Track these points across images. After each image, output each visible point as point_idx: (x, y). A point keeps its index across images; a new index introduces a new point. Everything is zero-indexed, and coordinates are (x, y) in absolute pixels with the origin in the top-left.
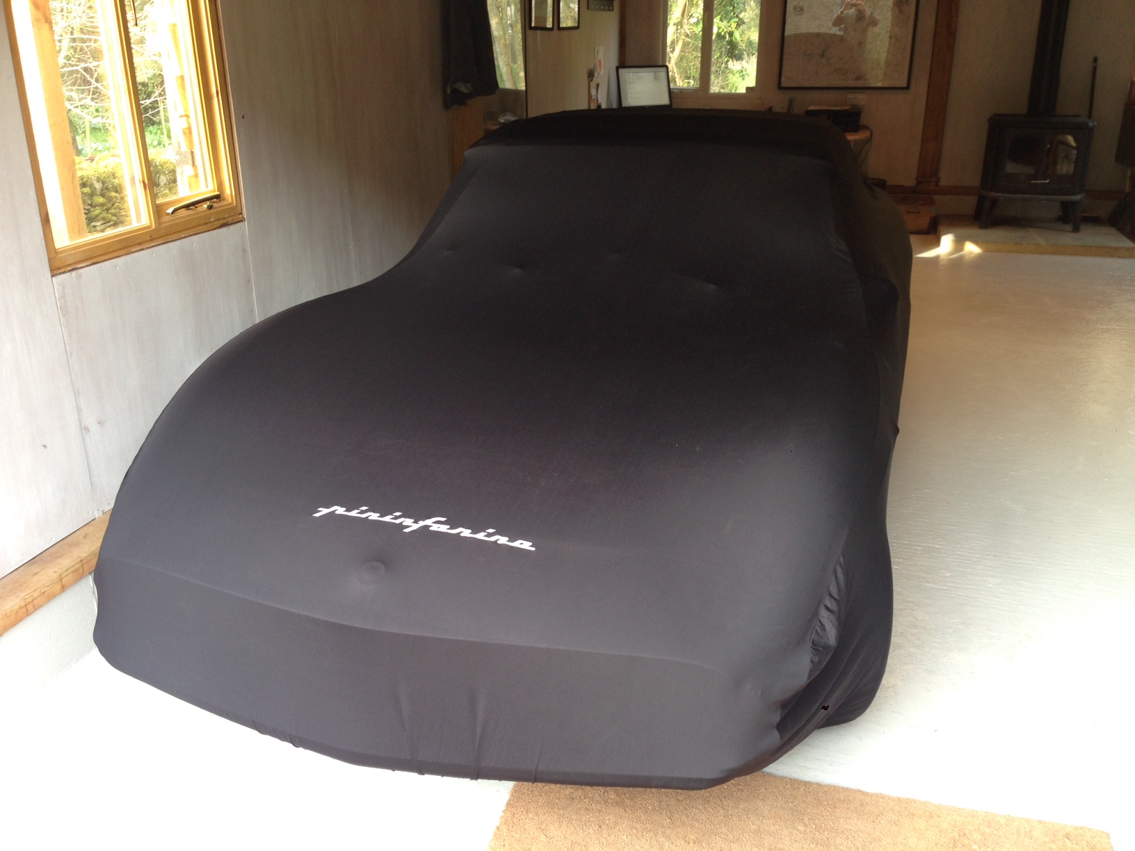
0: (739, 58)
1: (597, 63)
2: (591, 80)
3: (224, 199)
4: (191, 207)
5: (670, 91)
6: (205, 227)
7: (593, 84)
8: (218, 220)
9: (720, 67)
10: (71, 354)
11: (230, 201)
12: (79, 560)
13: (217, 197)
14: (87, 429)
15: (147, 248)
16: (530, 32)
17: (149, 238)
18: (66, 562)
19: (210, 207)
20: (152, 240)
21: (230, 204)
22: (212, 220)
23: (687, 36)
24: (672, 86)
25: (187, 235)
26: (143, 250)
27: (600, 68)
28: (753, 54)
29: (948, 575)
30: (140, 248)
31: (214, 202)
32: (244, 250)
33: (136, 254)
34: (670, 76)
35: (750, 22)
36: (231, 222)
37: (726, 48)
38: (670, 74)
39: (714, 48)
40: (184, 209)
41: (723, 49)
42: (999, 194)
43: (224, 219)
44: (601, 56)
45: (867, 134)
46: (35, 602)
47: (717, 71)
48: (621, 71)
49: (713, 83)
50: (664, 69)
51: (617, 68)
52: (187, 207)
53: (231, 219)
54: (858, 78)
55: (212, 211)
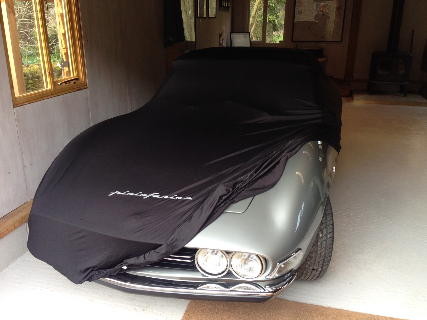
0: (277, 30)
1: (223, 31)
2: (220, 38)
3: (80, 80)
4: (67, 83)
5: (251, 42)
6: (72, 90)
7: (221, 39)
8: (77, 88)
9: (270, 34)
10: (20, 138)
11: (82, 80)
12: (21, 217)
13: (77, 79)
14: (25, 167)
15: (50, 98)
16: (197, 19)
17: (51, 94)
18: (16, 218)
19: (74, 83)
20: (52, 95)
21: (82, 82)
22: (75, 88)
23: (257, 21)
24: (251, 40)
25: (65, 93)
26: (48, 98)
27: (224, 33)
28: (282, 29)
29: (355, 225)
30: (47, 98)
31: (76, 81)
32: (87, 99)
33: (46, 100)
34: (251, 37)
35: (281, 17)
36: (82, 88)
37: (272, 26)
38: (251, 36)
39: (267, 26)
40: (64, 83)
41: (271, 27)
42: (376, 82)
43: (80, 87)
44: (224, 28)
45: (326, 59)
46: (4, 233)
47: (268, 35)
48: (232, 34)
49: (267, 40)
50: (248, 34)
51: (230, 33)
52: (66, 82)
53: (82, 87)
54: (322, 37)
55: (75, 84)
